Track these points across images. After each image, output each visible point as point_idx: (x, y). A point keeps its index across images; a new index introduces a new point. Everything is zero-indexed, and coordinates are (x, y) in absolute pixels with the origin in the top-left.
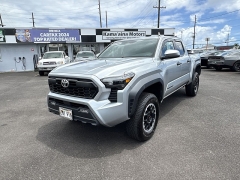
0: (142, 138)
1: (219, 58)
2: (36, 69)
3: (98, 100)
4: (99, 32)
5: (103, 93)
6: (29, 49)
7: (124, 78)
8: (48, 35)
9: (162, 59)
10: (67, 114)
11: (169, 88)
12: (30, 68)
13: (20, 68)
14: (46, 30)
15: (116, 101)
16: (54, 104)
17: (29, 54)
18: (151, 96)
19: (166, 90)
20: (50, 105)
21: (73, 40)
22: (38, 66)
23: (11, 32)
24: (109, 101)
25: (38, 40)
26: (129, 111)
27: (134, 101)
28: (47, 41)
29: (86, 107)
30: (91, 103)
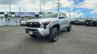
0: (53, 41)
1: (78, 21)
2: (21, 24)
3: (41, 28)
4: (40, 13)
5: (42, 26)
6: (19, 18)
7: (48, 22)
8: (25, 14)
9: (59, 18)
10: (31, 33)
11: (61, 27)
12: (19, 24)
13: (15, 24)
14: (24, 13)
15: (46, 29)
16: (27, 30)
17: (18, 20)
18: (56, 28)
19: (61, 28)
20: (26, 31)
21: (32, 16)
22: (21, 23)
23: (13, 13)
24: (43, 29)
25: (21, 16)
26: (50, 32)
27: (51, 29)
28: (24, 16)
29: (37, 30)
30: (39, 29)
